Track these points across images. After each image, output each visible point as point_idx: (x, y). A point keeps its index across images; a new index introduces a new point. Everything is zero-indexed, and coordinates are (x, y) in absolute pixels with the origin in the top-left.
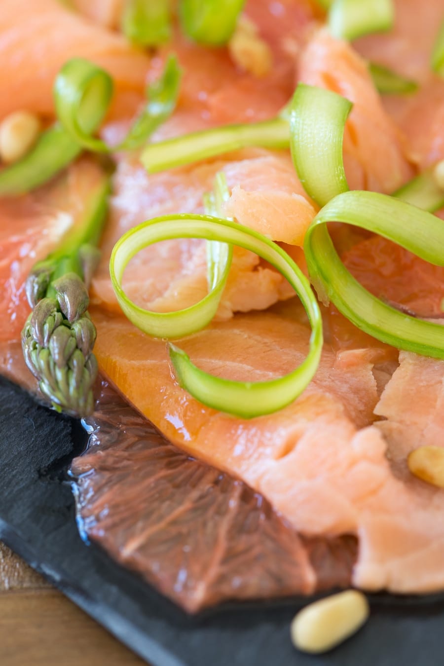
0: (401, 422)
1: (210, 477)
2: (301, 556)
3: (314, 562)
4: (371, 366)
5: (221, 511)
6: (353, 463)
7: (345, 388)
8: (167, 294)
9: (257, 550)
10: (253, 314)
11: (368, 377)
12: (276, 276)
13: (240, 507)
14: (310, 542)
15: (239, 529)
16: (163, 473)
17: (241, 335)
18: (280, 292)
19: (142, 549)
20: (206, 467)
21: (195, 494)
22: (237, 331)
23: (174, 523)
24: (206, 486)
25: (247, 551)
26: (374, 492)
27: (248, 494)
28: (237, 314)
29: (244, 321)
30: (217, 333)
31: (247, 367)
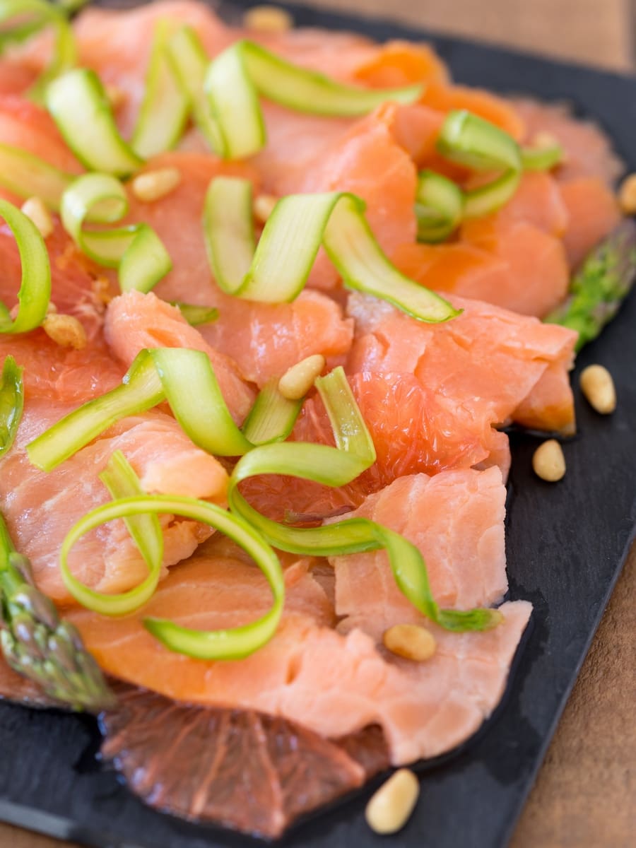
0: (361, 614)
1: (226, 719)
2: (341, 757)
3: (355, 756)
4: (310, 575)
5: (253, 744)
6: (356, 665)
7: (300, 602)
8: (107, 572)
9: (302, 766)
10: (182, 563)
11: (314, 585)
12: (192, 524)
13: (267, 735)
14: (341, 742)
15: (277, 753)
16: (187, 729)
17: (189, 587)
18: (197, 537)
19: (210, 800)
20: (217, 713)
21: (222, 738)
22: (183, 585)
23: (221, 769)
24: (226, 728)
25: (294, 770)
26: (382, 683)
27: (268, 722)
28: (171, 568)
29: (179, 572)
30: (166, 592)
31: (214, 614)
